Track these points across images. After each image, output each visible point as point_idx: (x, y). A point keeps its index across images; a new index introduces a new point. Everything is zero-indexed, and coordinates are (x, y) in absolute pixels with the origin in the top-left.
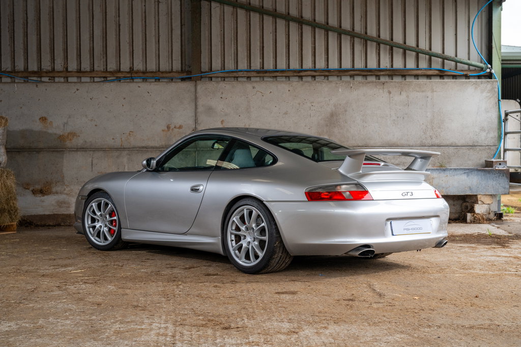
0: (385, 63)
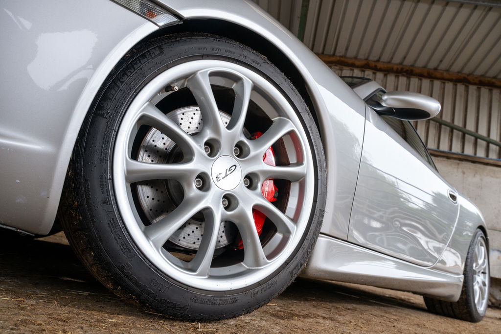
0: (456, 148)
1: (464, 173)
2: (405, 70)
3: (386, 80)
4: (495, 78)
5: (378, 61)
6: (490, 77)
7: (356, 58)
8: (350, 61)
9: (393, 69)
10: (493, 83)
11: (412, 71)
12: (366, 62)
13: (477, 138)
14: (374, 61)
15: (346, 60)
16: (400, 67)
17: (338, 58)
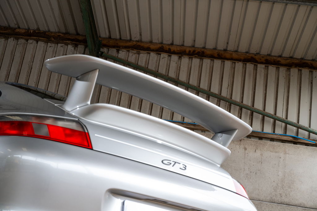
1: (245, 149)
2: (196, 52)
3: (181, 62)
4: (280, 56)
5: (172, 44)
6: (275, 56)
7: (151, 42)
8: (146, 46)
9: (185, 51)
10: (279, 61)
11: (203, 52)
12: (160, 46)
13: (276, 119)
14: (168, 45)
15: (142, 44)
16: (192, 49)
17: (135, 43)
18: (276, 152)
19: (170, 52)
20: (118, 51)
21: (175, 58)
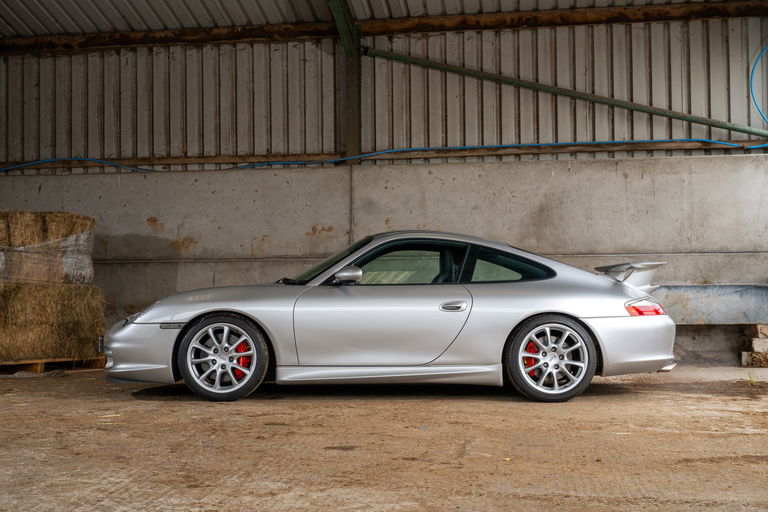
0: (622, 134)
1: (626, 176)
2: (524, 20)
3: (500, 40)
4: (668, 3)
5: (480, 12)
6: (660, 5)
7: (444, 14)
8: (437, 22)
9: (505, 21)
10: (667, 13)
11: (535, 18)
12: (461, 18)
14: (474, 14)
15: (430, 21)
16: (515, 16)
17: (417, 21)
18: (676, 173)
19: (479, 28)
20: (390, 39)
21: (488, 35)
